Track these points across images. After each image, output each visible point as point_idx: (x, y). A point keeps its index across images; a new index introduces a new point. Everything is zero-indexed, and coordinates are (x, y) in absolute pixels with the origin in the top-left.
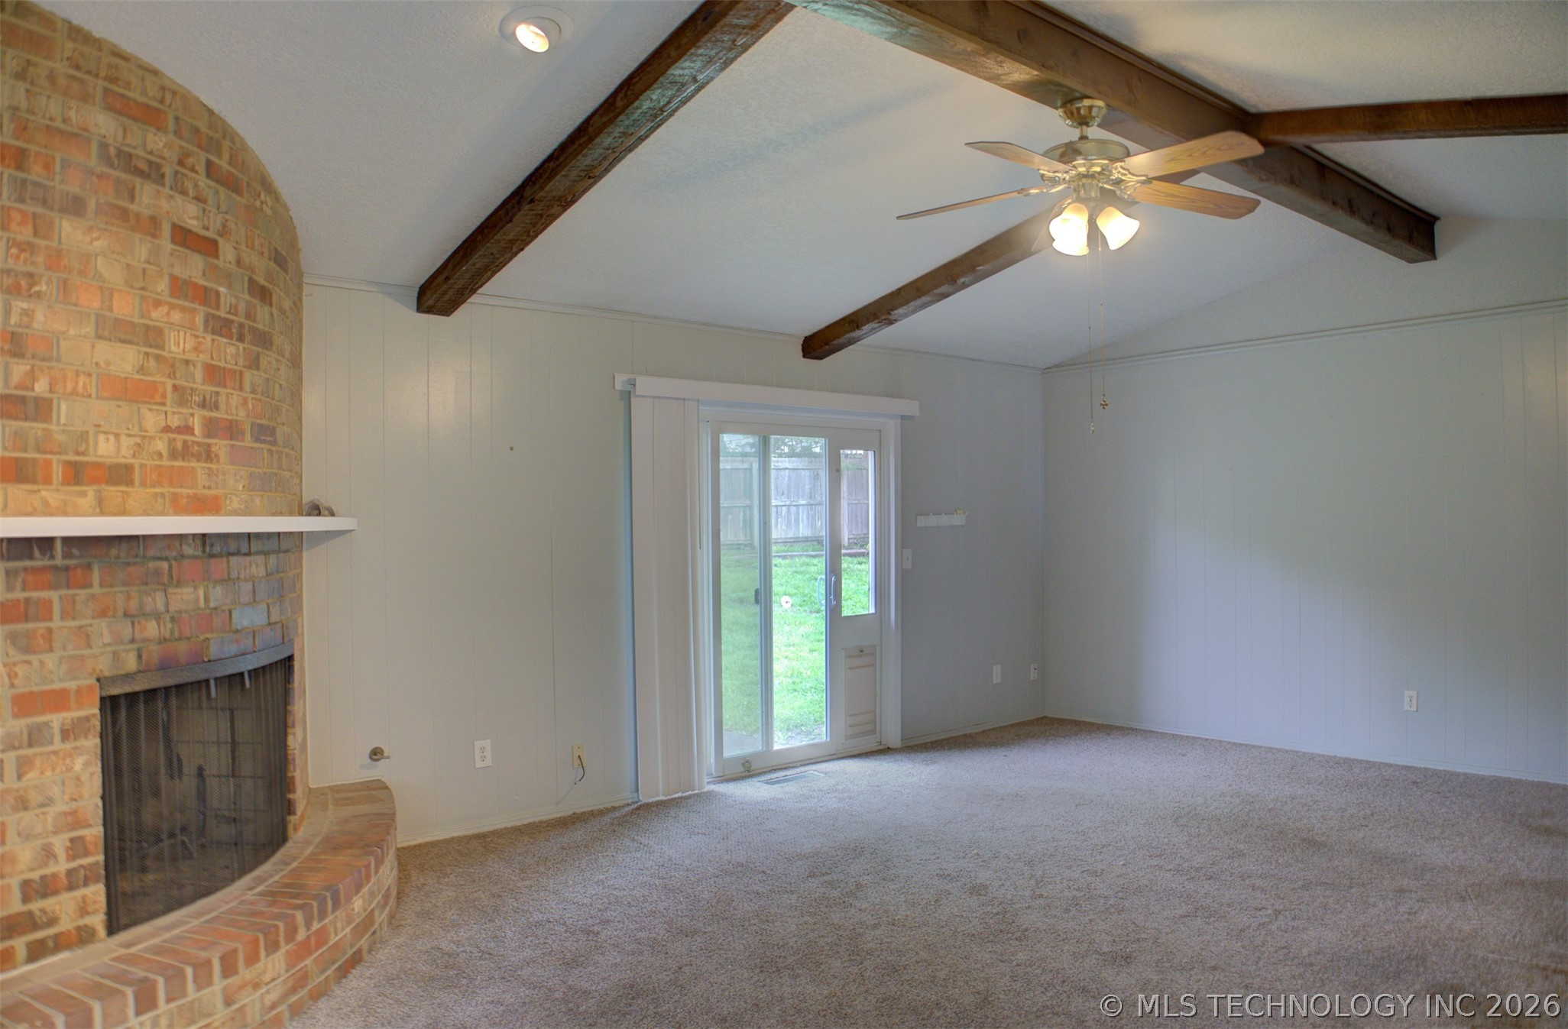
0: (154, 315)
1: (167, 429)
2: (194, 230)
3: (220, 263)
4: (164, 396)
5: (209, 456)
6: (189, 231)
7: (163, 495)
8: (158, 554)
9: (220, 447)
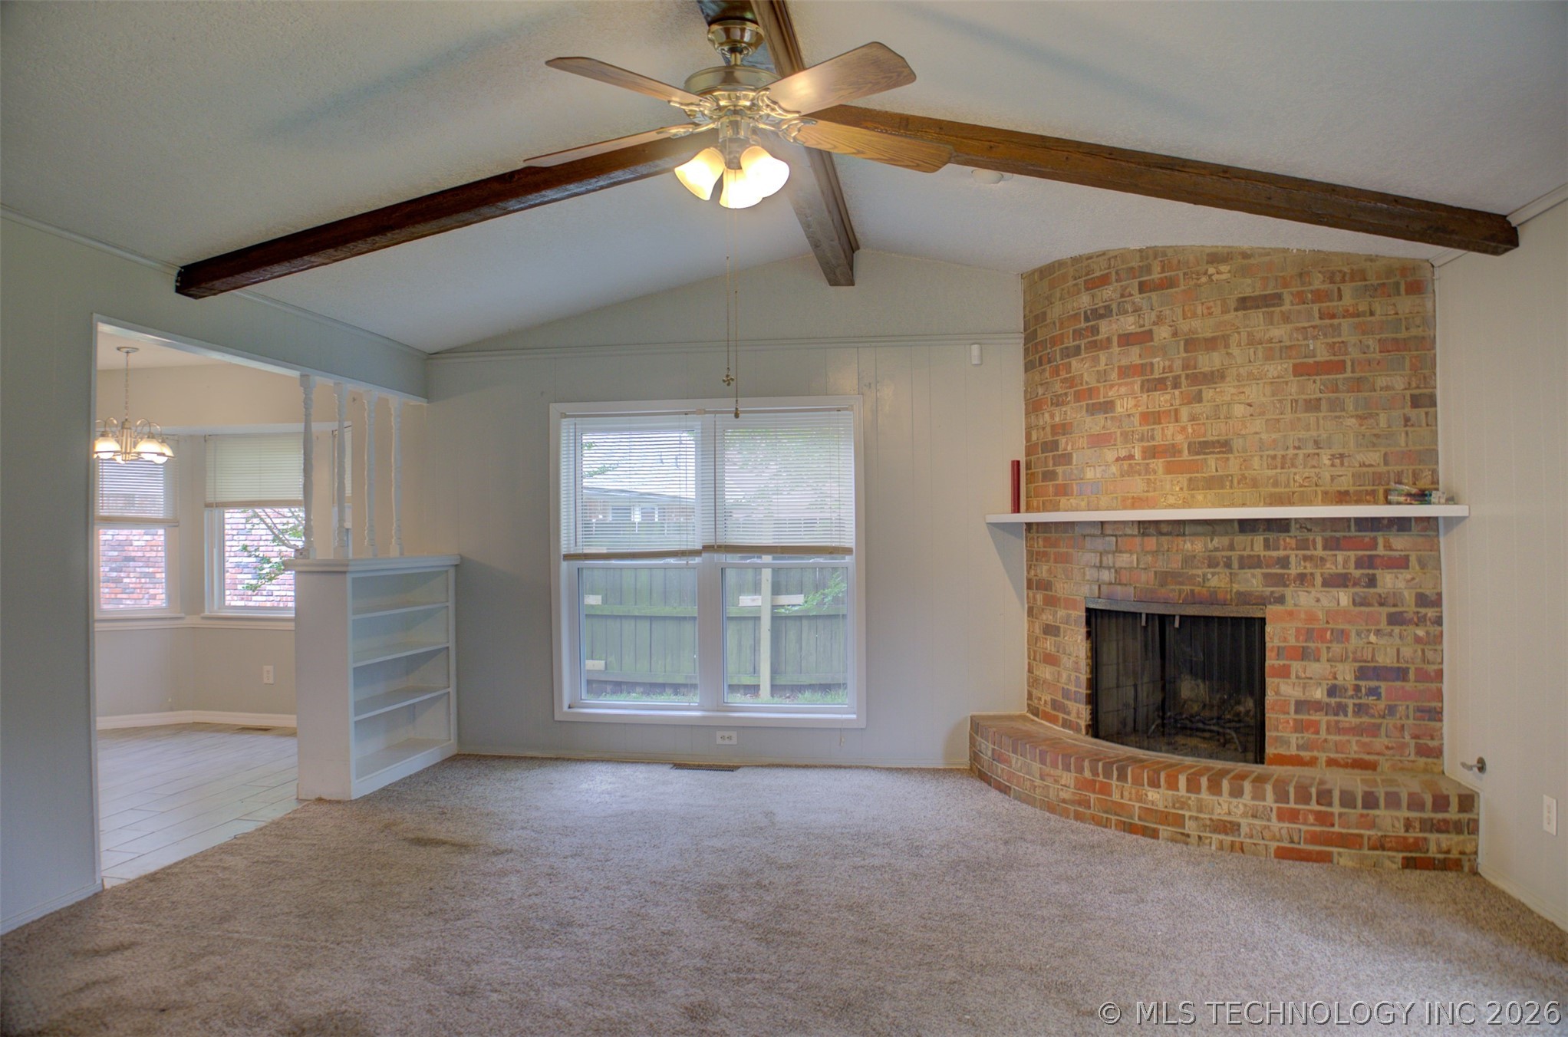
0: (1110, 394)
1: (1118, 459)
2: (1134, 331)
3: (1156, 343)
4: (1115, 440)
6: (1131, 334)
7: (1117, 498)
9: (1158, 464)
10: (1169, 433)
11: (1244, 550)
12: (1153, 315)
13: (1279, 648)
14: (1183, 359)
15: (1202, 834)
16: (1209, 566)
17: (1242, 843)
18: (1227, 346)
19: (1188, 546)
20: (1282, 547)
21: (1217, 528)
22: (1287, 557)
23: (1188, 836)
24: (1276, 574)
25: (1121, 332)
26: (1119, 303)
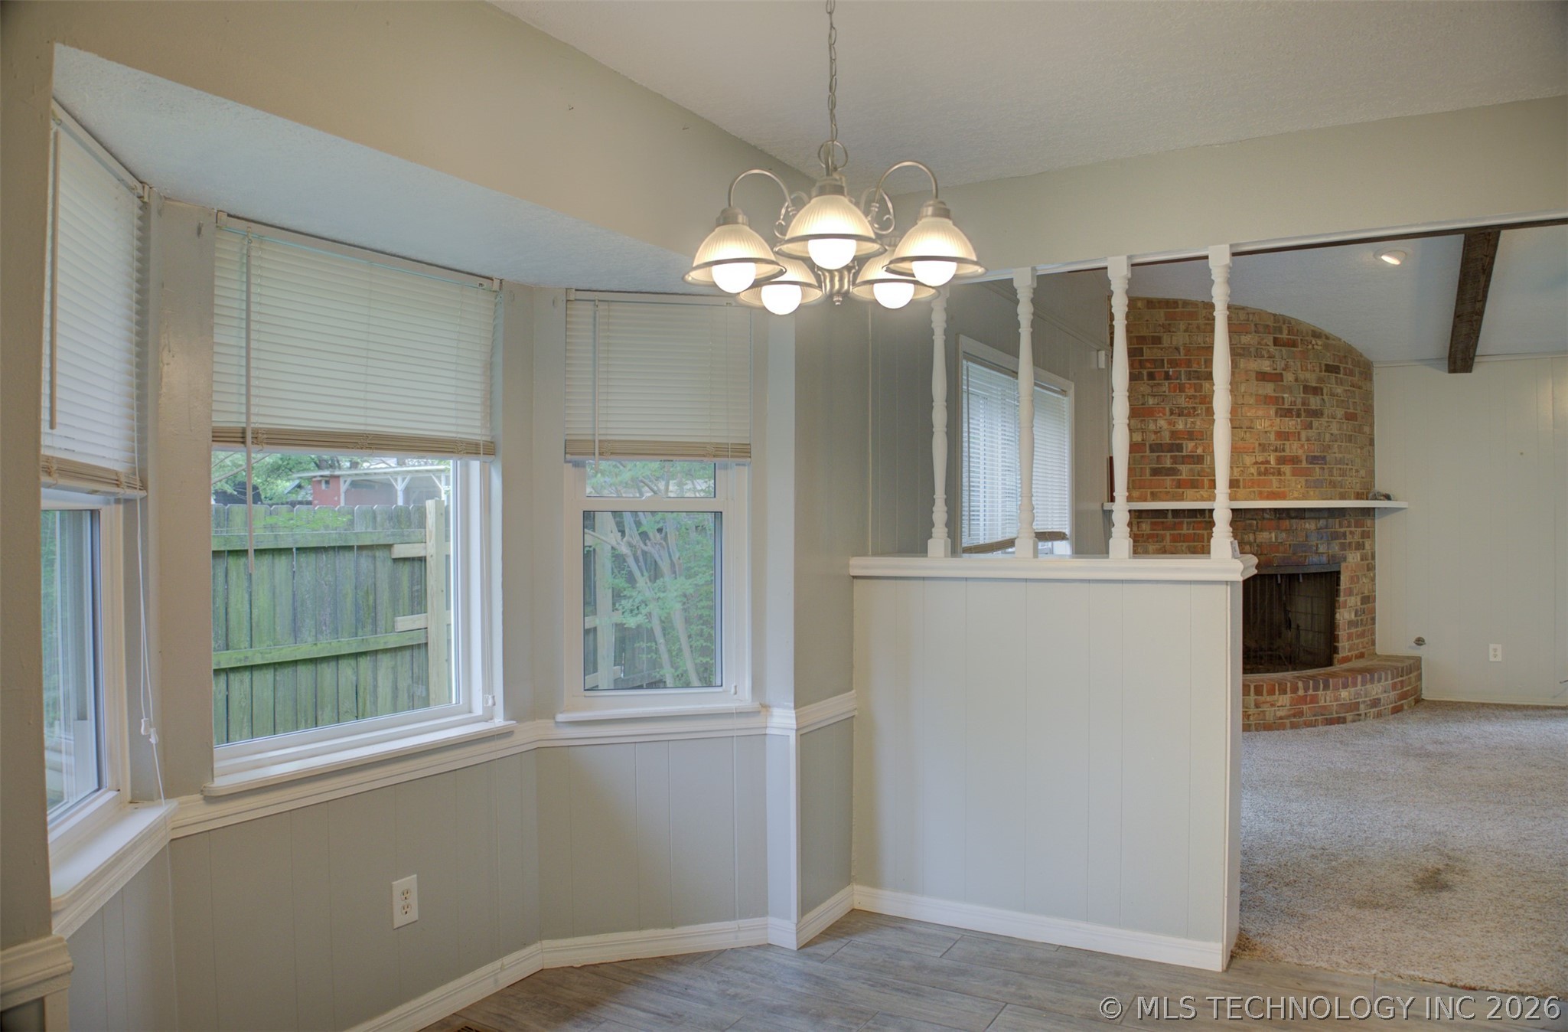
0: (1249, 414)
1: (1256, 463)
2: (1269, 372)
3: (1285, 383)
4: (1254, 449)
5: (1279, 473)
6: (1266, 373)
7: (1254, 492)
8: (1251, 517)
9: (1287, 469)
10: (1293, 448)
11: (1332, 528)
12: (1283, 362)
13: (1344, 589)
14: (1302, 398)
19: (1307, 526)
20: (1344, 526)
22: (1345, 532)
26: (1257, 349)
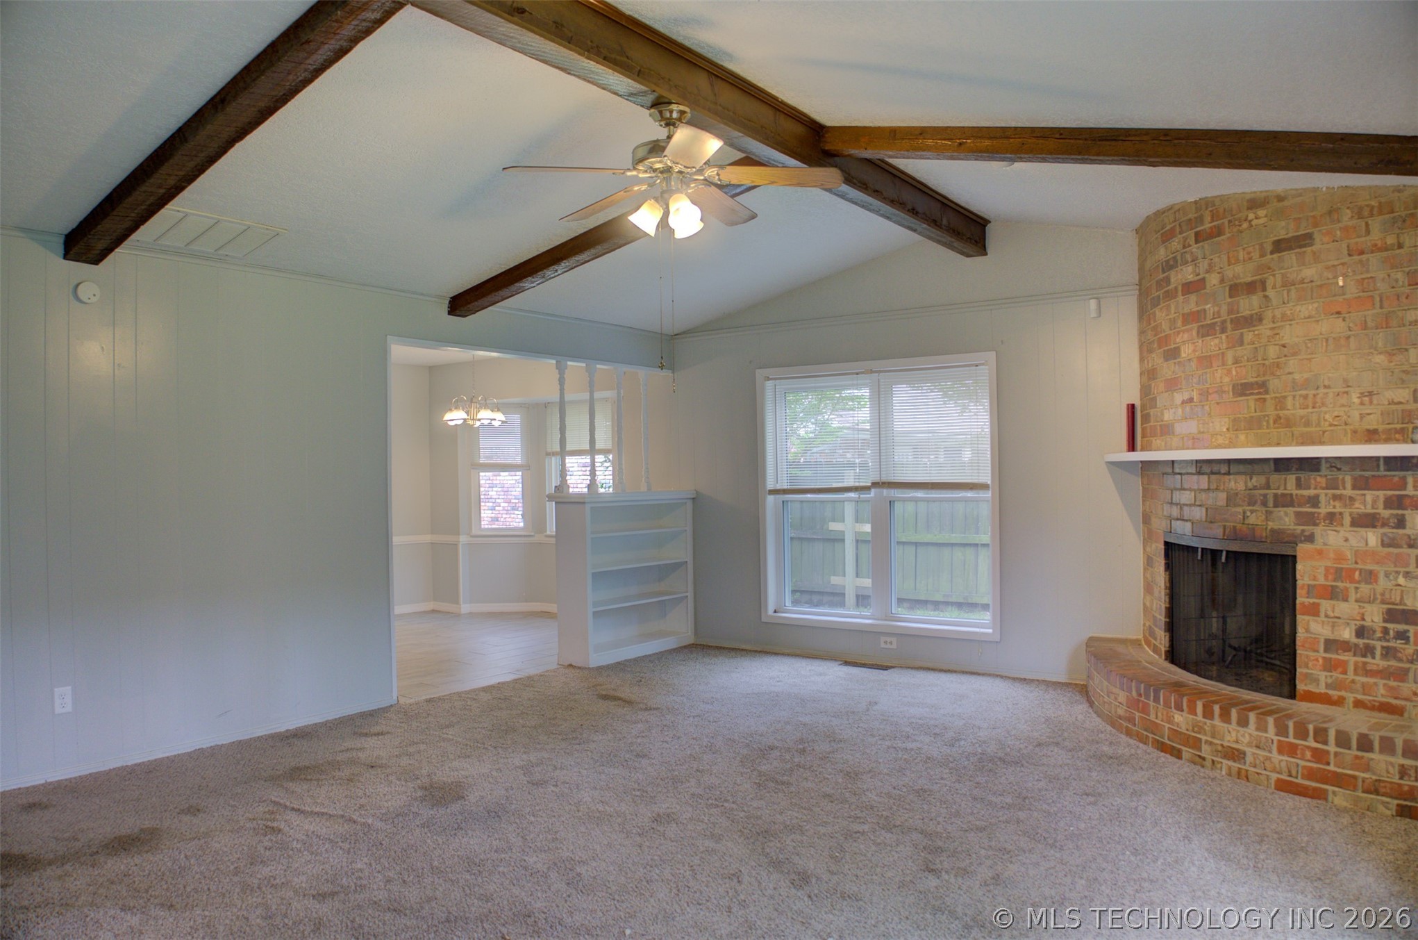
0: (1177, 340)
4: (1181, 384)
6: (1191, 282)
7: (1183, 438)
10: (1217, 376)
11: (1278, 489)
12: (1206, 262)
13: (1309, 585)
14: (1229, 304)
15: (1215, 759)
16: (1249, 505)
17: (1247, 771)
18: (1264, 289)
19: (1232, 484)
20: (1313, 486)
21: (1257, 468)
22: (1317, 496)
23: (1204, 759)
24: (1307, 512)
25: (1184, 281)
